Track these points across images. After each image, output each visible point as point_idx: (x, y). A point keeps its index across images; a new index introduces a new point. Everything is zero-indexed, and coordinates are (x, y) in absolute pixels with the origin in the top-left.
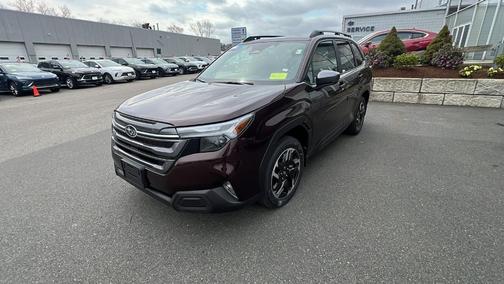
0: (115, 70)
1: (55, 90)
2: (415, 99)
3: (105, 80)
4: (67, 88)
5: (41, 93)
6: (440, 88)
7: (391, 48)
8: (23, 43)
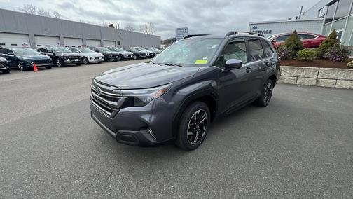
0: (91, 55)
1: (48, 68)
2: (313, 83)
3: (83, 61)
4: (57, 66)
5: (39, 69)
6: (333, 75)
7: (294, 45)
8: (28, 35)
